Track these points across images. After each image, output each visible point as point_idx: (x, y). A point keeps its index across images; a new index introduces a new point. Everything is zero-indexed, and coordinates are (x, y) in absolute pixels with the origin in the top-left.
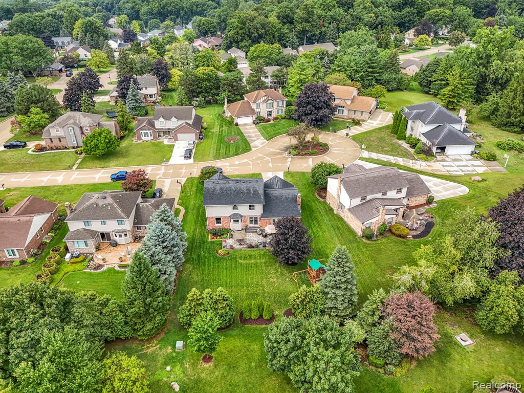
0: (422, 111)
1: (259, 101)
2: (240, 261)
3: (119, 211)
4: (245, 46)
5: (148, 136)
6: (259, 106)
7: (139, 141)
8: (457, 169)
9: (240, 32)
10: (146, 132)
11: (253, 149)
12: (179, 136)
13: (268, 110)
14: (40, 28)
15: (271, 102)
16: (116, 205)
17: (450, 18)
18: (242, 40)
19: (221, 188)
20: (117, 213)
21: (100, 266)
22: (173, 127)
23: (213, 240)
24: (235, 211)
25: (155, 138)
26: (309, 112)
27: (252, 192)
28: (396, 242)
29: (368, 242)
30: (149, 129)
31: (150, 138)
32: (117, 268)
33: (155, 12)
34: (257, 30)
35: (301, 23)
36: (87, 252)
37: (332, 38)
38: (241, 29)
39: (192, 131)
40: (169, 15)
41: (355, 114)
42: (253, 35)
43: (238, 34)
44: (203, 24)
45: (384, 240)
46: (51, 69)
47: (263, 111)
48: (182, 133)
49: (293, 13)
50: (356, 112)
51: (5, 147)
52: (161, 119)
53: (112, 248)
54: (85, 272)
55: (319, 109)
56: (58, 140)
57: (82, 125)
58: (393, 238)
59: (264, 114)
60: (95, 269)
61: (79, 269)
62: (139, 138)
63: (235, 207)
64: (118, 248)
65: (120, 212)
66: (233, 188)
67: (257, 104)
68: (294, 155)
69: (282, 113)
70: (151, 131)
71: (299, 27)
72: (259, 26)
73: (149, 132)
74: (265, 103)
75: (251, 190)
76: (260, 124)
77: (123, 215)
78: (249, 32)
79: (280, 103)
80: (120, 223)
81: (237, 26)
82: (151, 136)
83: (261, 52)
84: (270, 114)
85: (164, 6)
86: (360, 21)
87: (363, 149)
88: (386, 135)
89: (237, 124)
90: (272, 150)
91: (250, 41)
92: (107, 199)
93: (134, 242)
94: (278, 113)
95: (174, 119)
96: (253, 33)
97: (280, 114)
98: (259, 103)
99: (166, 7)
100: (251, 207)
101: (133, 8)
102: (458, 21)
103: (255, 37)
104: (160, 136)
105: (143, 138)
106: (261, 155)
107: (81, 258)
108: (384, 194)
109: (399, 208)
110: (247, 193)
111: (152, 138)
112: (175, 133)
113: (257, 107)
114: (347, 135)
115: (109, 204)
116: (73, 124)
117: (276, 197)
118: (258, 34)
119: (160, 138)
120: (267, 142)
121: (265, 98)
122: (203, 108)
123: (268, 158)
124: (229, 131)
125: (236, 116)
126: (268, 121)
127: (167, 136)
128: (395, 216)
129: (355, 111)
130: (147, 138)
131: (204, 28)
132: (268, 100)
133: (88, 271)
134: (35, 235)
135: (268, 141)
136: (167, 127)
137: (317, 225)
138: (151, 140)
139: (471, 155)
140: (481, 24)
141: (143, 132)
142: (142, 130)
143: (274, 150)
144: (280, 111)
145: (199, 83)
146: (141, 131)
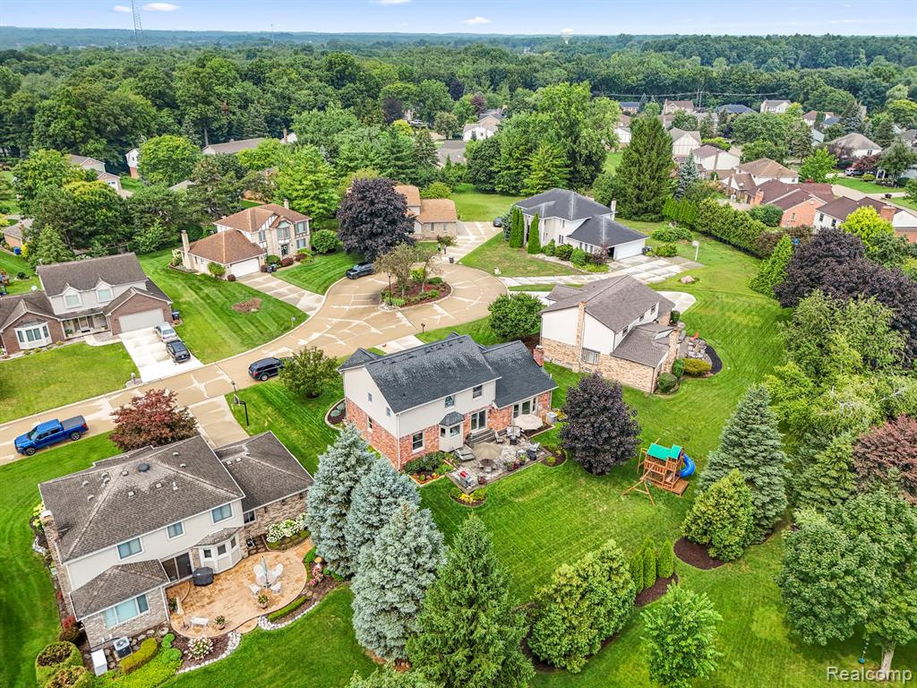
0: (552, 203)
1: (263, 228)
2: (516, 500)
3: (208, 486)
4: (96, 150)
5: (38, 337)
6: (263, 238)
7: (13, 356)
8: (648, 274)
9: (79, 123)
10: (31, 328)
11: (312, 314)
12: (124, 320)
13: (280, 242)
15: (285, 225)
16: (189, 477)
17: (418, 96)
18: (84, 141)
19: (406, 371)
20: (203, 492)
21: (219, 644)
22: (101, 306)
23: (428, 483)
24: (451, 409)
25: (57, 339)
26: (380, 230)
27: (466, 363)
28: (702, 386)
29: (668, 396)
30: (39, 321)
31: (45, 341)
32: (267, 626)
34: (116, 119)
35: (195, 105)
36: (145, 627)
37: (259, 130)
38: (78, 118)
39: (157, 304)
41: (432, 229)
42: (109, 128)
43: (73, 127)
45: (685, 387)
47: (273, 244)
48: (130, 313)
49: (171, 88)
50: (435, 226)
52: (70, 291)
53: (206, 591)
54: (187, 677)
58: (690, 380)
59: (276, 252)
60: (211, 655)
61: (163, 676)
62: (14, 348)
63: (449, 402)
64: (221, 584)
65: (210, 488)
66: (428, 365)
67: (259, 233)
68: (401, 307)
69: (305, 245)
70: (45, 324)
71: (193, 113)
72: (117, 110)
73: (40, 327)
74: (274, 230)
75: (462, 358)
76: (280, 270)
77: (221, 492)
78: (99, 122)
79: (301, 226)
80: (219, 515)
81: (70, 111)
82: (46, 335)
84: (284, 250)
86: (290, 103)
87: (498, 276)
88: (504, 249)
89: (232, 278)
90: (347, 307)
91: (105, 141)
93: (250, 554)
94: (298, 247)
95: (102, 286)
96: (108, 124)
97: (302, 248)
98: (264, 232)
100: (477, 392)
102: (431, 99)
103: (112, 131)
104: (71, 332)
105: (25, 345)
106: (335, 320)
107: (147, 648)
108: (642, 317)
110: (458, 366)
111: (49, 340)
112: (115, 316)
113: (260, 239)
114: (452, 260)
115: (169, 480)
118: (119, 125)
119: (70, 336)
120: (323, 297)
121: (274, 218)
123: (357, 322)
124: (224, 292)
125: (227, 262)
126: (290, 262)
127: (87, 328)
129: (433, 224)
130: (36, 344)
132: (280, 223)
133: (193, 668)
135: (323, 295)
136: (86, 308)
138: (48, 346)
139: (644, 254)
140: (467, 102)
141: (23, 330)
142: (21, 325)
143: (353, 307)
144: (301, 243)
145: (87, 213)
146: (16, 330)
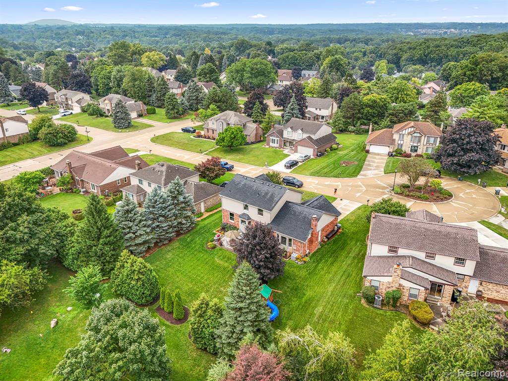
1: (404, 132)
2: (216, 259)
5: (275, 143)
6: (402, 138)
10: (274, 138)
11: (359, 177)
12: (299, 148)
13: (412, 144)
14: (299, 63)
15: (418, 135)
23: (217, 233)
24: (246, 211)
25: (280, 147)
27: (268, 196)
29: (365, 305)
30: (277, 137)
31: (276, 145)
33: (416, 58)
34: (492, 73)
40: (429, 62)
44: (450, 69)
45: (389, 313)
46: (273, 89)
47: (406, 144)
48: (302, 146)
51: (183, 130)
52: (289, 129)
55: (466, 151)
56: (212, 131)
57: (229, 123)
59: (406, 149)
62: (268, 144)
63: (246, 207)
66: (255, 187)
67: (400, 134)
69: (432, 151)
70: (278, 139)
73: (276, 139)
74: (410, 136)
75: (269, 194)
76: (395, 157)
79: (432, 140)
82: (277, 143)
83: (465, 91)
84: (414, 149)
85: (429, 54)
87: (502, 213)
89: (368, 152)
90: (379, 182)
92: (164, 167)
94: (426, 151)
95: (300, 131)
97: (429, 152)
98: (403, 135)
99: (429, 55)
100: (260, 212)
101: (396, 54)
104: (285, 145)
105: (271, 144)
106: (360, 184)
108: (431, 256)
109: (445, 284)
110: (264, 196)
111: (278, 145)
112: (296, 145)
113: (400, 138)
116: (224, 120)
117: (295, 212)
119: (285, 147)
120: (383, 174)
121: (412, 129)
122: (358, 134)
123: (364, 188)
124: (354, 155)
125: (369, 142)
126: (410, 156)
127: (292, 147)
128: (424, 289)
130: (273, 145)
131: (449, 72)
132: (415, 132)
134: (116, 181)
135: (385, 174)
136: (292, 138)
137: (329, 263)
138: (276, 148)
141: (271, 138)
142: (272, 136)
143: (381, 184)
144: (430, 149)
146: (269, 137)
